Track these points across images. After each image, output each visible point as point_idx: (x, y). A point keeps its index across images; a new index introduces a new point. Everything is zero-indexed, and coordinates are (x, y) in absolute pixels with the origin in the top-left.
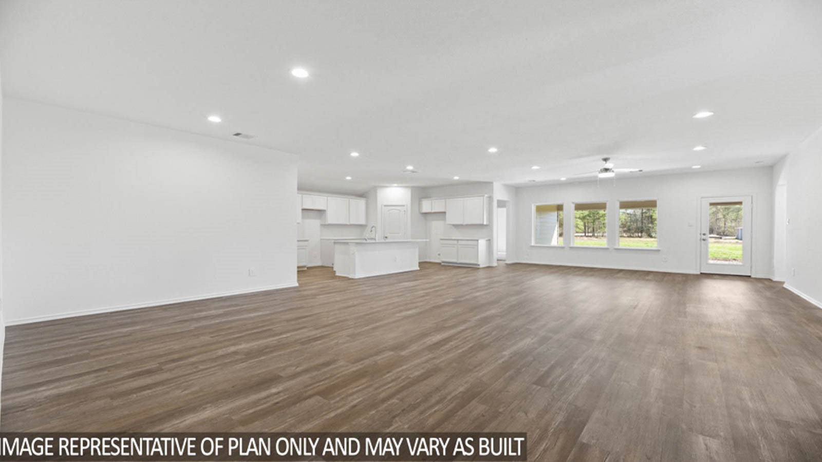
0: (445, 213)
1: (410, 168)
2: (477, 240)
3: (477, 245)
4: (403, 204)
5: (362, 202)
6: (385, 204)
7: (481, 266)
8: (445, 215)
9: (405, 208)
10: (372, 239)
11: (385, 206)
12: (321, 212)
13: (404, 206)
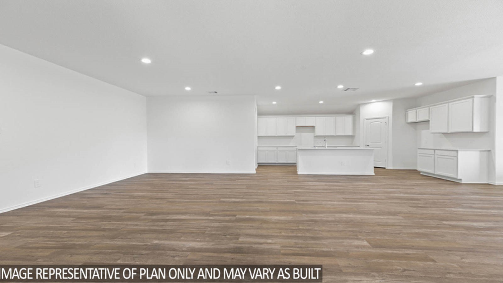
0: (429, 121)
1: (341, 87)
2: (457, 151)
3: (457, 157)
4: (385, 116)
5: (349, 118)
6: (367, 117)
7: (463, 182)
8: (429, 123)
9: (386, 120)
10: (324, 147)
11: (367, 119)
12: (312, 128)
13: (385, 118)
